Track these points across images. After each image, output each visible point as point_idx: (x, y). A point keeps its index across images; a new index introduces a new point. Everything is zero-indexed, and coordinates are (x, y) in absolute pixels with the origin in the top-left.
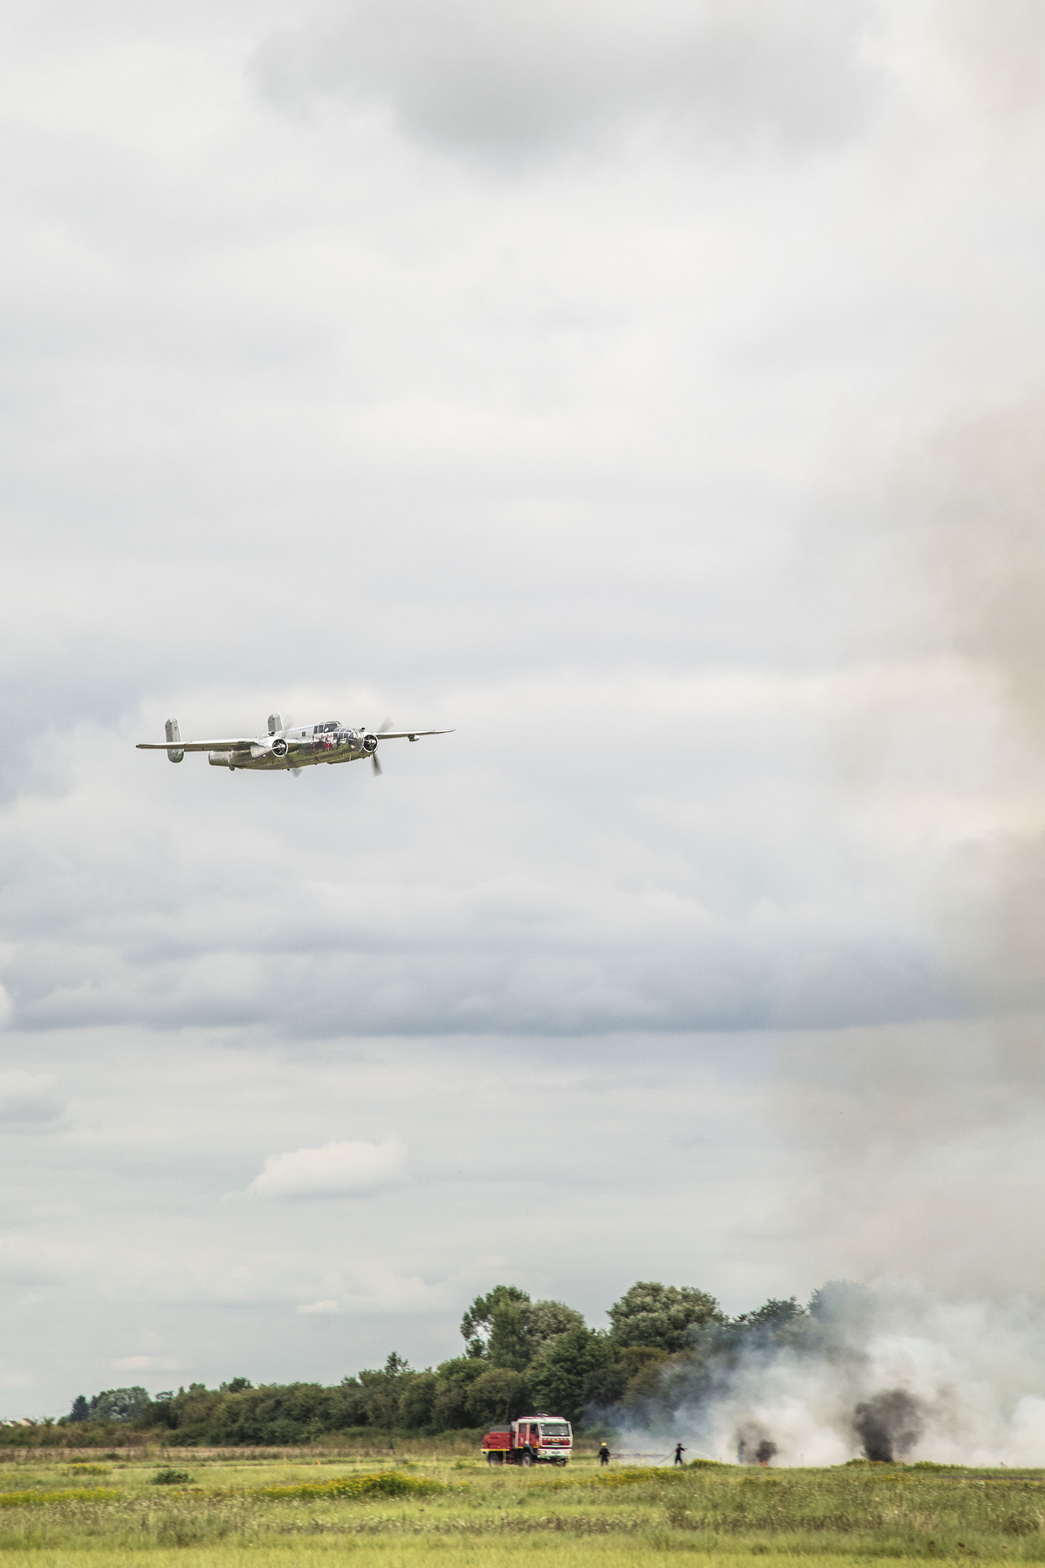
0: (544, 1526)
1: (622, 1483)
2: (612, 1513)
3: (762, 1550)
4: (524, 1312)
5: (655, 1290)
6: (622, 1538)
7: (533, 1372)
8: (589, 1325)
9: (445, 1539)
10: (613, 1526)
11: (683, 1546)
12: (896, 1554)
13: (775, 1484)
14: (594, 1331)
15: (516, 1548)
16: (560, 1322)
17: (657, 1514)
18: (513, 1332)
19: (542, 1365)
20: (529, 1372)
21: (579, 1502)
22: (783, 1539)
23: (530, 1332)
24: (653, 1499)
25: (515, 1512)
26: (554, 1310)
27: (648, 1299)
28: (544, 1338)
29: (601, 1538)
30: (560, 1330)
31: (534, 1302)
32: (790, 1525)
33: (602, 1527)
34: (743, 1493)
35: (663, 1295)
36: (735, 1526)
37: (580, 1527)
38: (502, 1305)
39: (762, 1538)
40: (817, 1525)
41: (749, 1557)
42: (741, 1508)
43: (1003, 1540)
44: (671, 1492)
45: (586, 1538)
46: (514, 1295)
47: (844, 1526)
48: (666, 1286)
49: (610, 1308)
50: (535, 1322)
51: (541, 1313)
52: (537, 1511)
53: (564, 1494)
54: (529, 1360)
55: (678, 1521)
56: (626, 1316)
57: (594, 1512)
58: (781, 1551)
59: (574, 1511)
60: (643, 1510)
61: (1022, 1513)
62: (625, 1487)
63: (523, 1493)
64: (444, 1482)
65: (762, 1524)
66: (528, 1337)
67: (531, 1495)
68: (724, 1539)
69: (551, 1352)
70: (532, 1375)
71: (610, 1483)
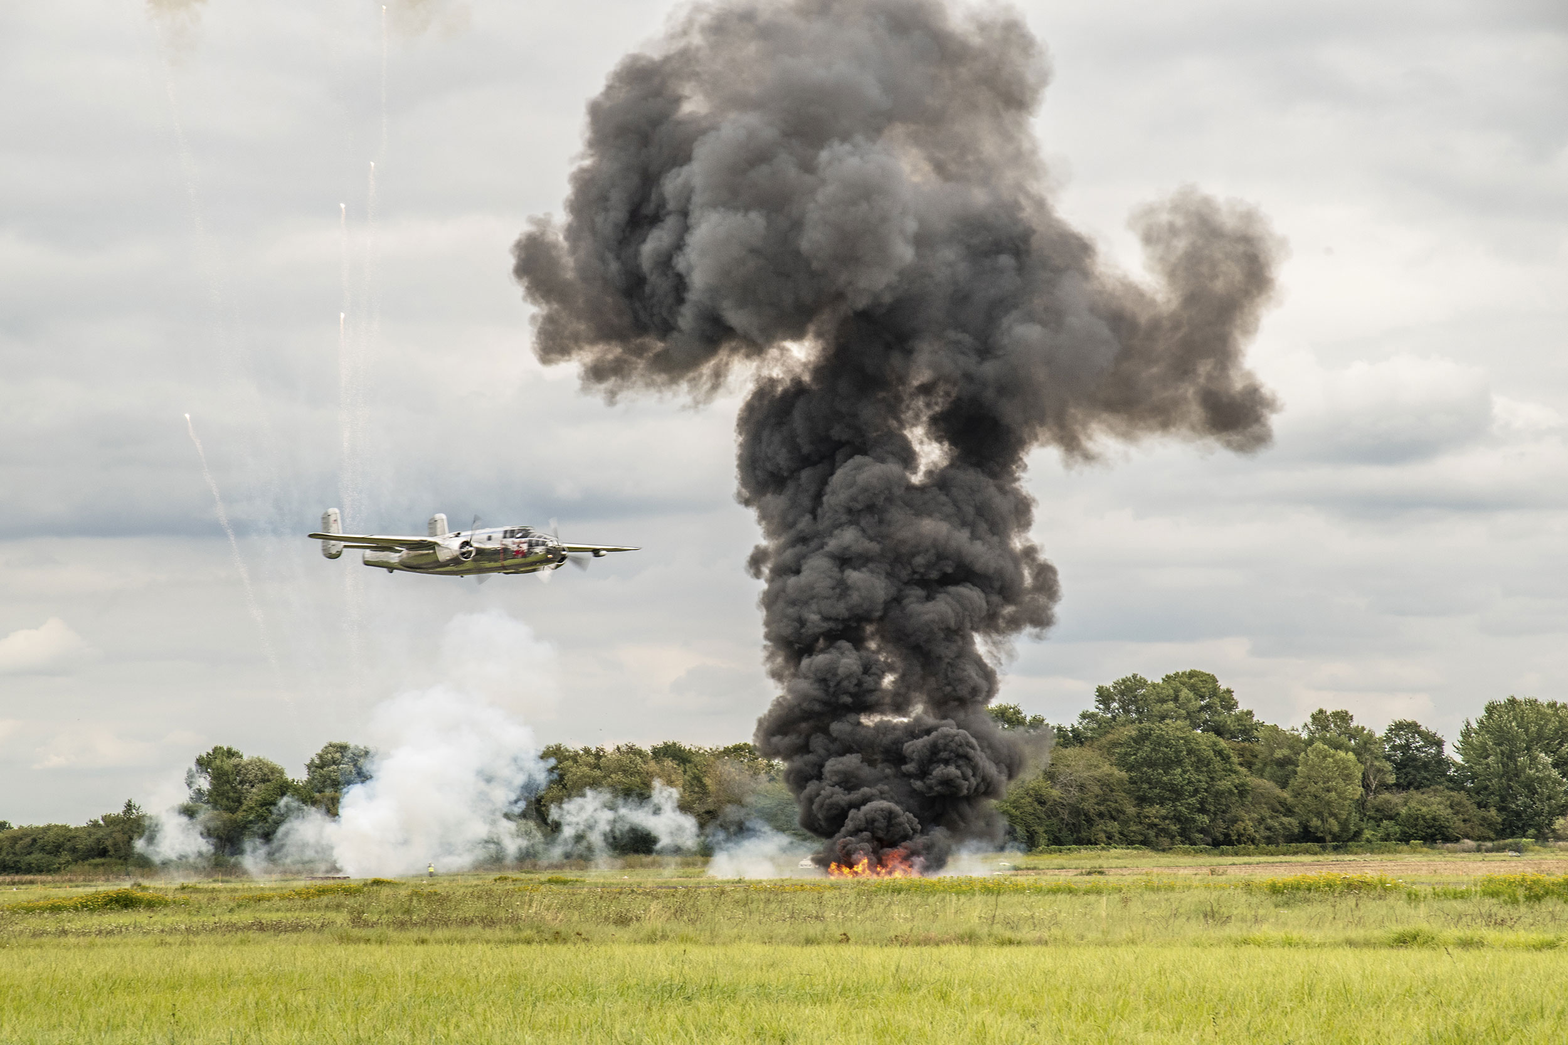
0: (249, 927)
1: (313, 895)
2: (305, 917)
3: (423, 942)
4: (236, 766)
5: (343, 748)
6: (312, 936)
7: (245, 813)
8: (289, 776)
9: (169, 939)
10: (305, 927)
11: (358, 940)
12: (528, 942)
13: (436, 894)
14: (294, 780)
15: (225, 944)
16: (265, 775)
17: (341, 918)
18: (228, 782)
19: (252, 808)
20: (239, 815)
21: (278, 910)
22: (440, 933)
23: (242, 782)
24: (338, 907)
25: (226, 918)
26: (260, 764)
27: (338, 755)
28: (253, 786)
29: (295, 936)
30: (264, 781)
31: (246, 758)
32: (446, 923)
33: (296, 928)
34: (411, 900)
35: (350, 751)
36: (402, 925)
37: (278, 928)
38: (218, 762)
39: (424, 933)
40: (466, 922)
41: (412, 946)
42: (408, 911)
43: (611, 929)
44: (350, 901)
45: (282, 936)
46: (230, 754)
47: (489, 922)
48: (352, 744)
49: (308, 762)
50: (245, 775)
51: (250, 767)
52: (245, 917)
53: (267, 904)
54: (241, 804)
55: (357, 920)
56: (322, 768)
57: (290, 917)
58: (439, 942)
59: (275, 917)
60: (331, 915)
61: (628, 911)
62: (316, 899)
63: (232, 904)
64: (170, 897)
65: (424, 922)
66: (239, 787)
67: (239, 906)
68: (392, 933)
69: (259, 798)
70: (243, 816)
71: (305, 896)
